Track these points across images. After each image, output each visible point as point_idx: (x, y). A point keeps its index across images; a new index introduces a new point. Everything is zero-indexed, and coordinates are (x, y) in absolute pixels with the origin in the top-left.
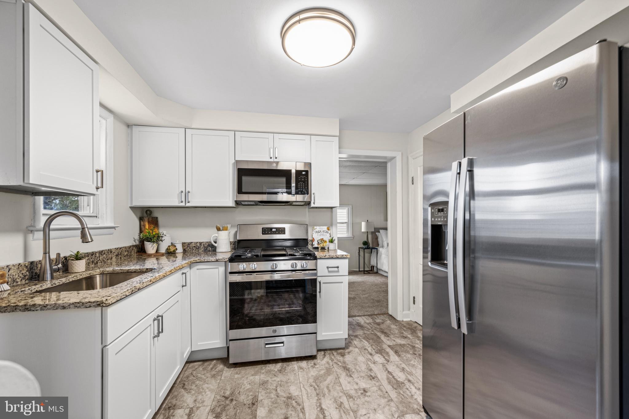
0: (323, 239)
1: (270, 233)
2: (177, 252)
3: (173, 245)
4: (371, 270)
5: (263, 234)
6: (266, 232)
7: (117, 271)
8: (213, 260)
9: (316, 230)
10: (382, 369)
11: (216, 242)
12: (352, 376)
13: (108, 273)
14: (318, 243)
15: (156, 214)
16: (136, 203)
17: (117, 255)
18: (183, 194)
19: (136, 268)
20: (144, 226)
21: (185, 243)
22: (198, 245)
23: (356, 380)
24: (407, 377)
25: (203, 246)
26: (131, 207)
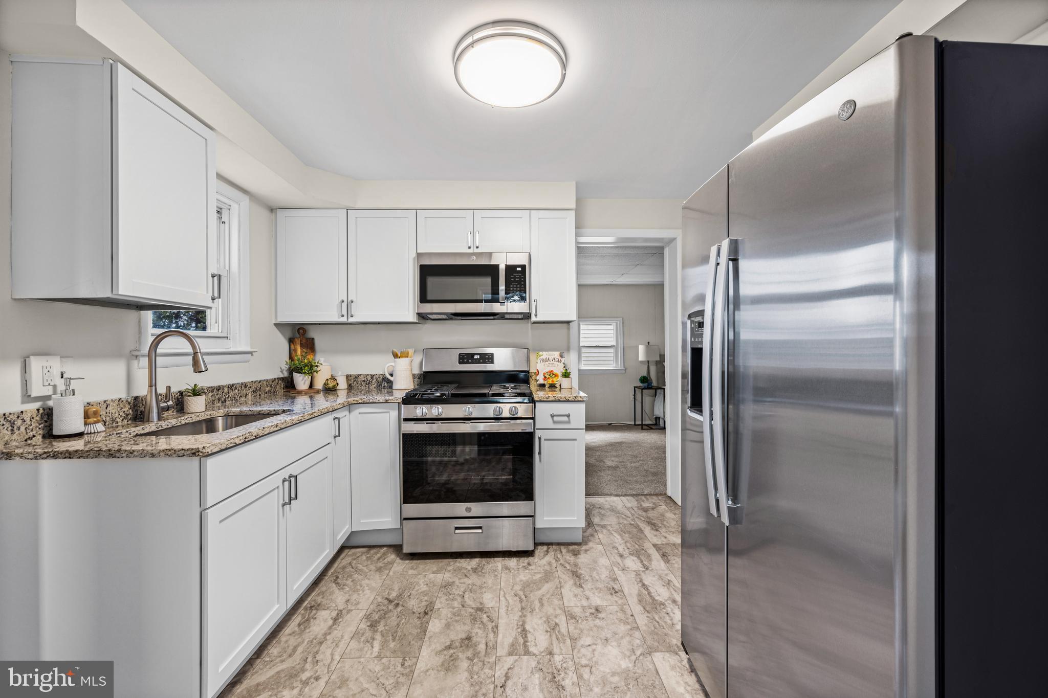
0: (552, 371)
1: (470, 361)
2: (338, 387)
3: (333, 378)
4: (656, 424)
5: (460, 363)
6: (465, 360)
7: (246, 412)
8: (381, 401)
9: (542, 357)
10: (634, 579)
11: (392, 375)
12: (583, 585)
13: (235, 414)
14: (545, 377)
15: (313, 333)
16: (282, 319)
17: (254, 392)
18: (345, 305)
19: (269, 409)
20: (295, 350)
21: (351, 376)
22: (369, 378)
23: (587, 593)
24: (673, 595)
25: (375, 380)
26: (275, 324)
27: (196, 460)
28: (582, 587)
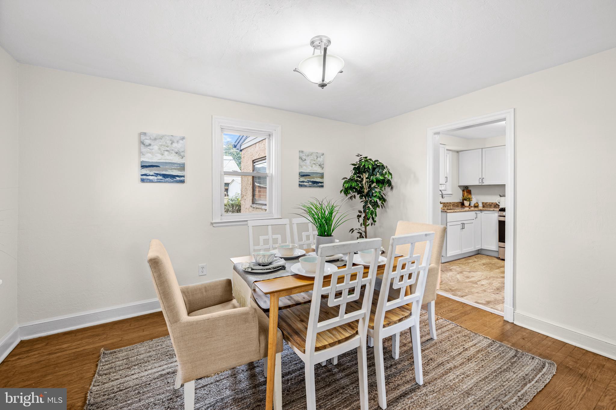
2: (479, 206)
3: (477, 203)
11: (499, 203)
15: (470, 189)
16: (460, 184)
17: (453, 205)
18: (481, 179)
19: (458, 208)
20: (465, 194)
21: (484, 203)
22: (491, 204)
26: (459, 186)
27: (445, 213)
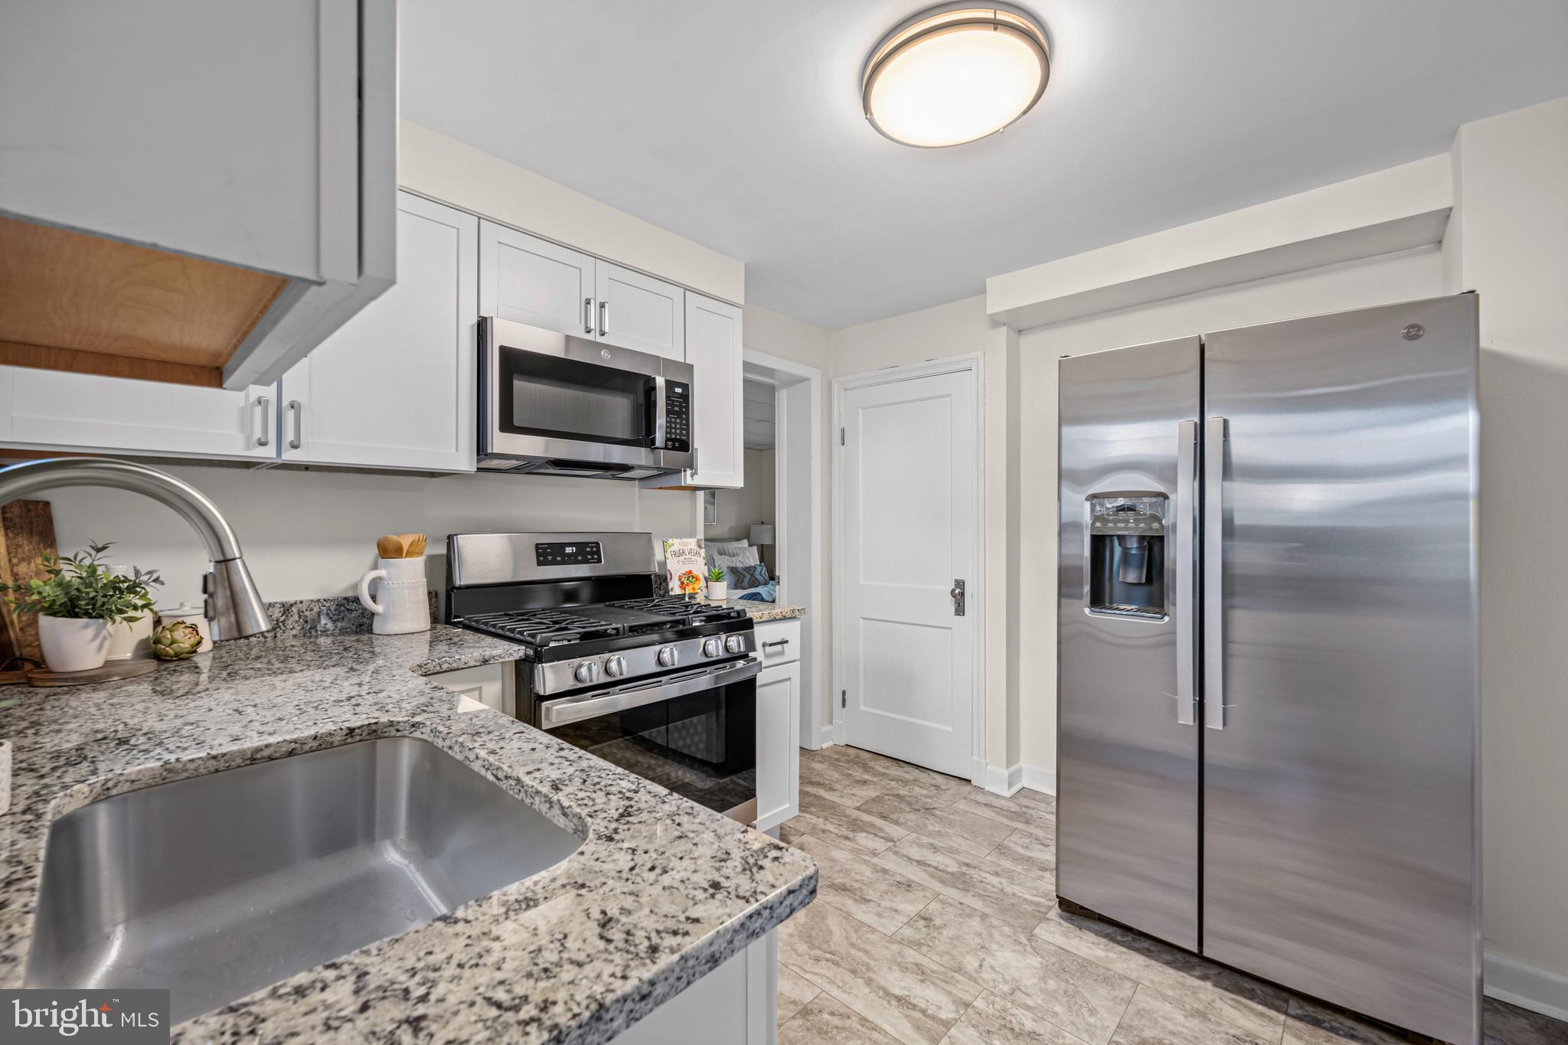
0: (690, 572)
1: (559, 559)
3: (178, 621)
5: (540, 563)
6: (550, 558)
9: (673, 548)
10: (902, 861)
12: (868, 898)
14: (682, 583)
25: (296, 617)
28: (869, 901)
